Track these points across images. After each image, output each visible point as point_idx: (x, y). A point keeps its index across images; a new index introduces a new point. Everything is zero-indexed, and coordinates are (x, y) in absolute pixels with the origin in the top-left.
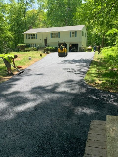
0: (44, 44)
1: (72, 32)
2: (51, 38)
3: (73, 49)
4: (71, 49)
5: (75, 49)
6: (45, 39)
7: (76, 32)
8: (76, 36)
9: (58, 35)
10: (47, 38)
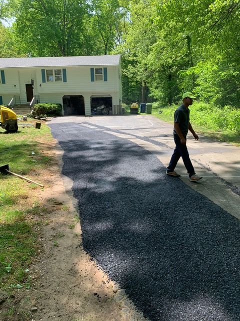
0: (24, 96)
1: (96, 69)
2: (44, 81)
3: (98, 108)
4: (95, 109)
5: (103, 109)
6: (27, 85)
7: (105, 69)
8: (106, 80)
9: (61, 74)
10: (32, 81)
